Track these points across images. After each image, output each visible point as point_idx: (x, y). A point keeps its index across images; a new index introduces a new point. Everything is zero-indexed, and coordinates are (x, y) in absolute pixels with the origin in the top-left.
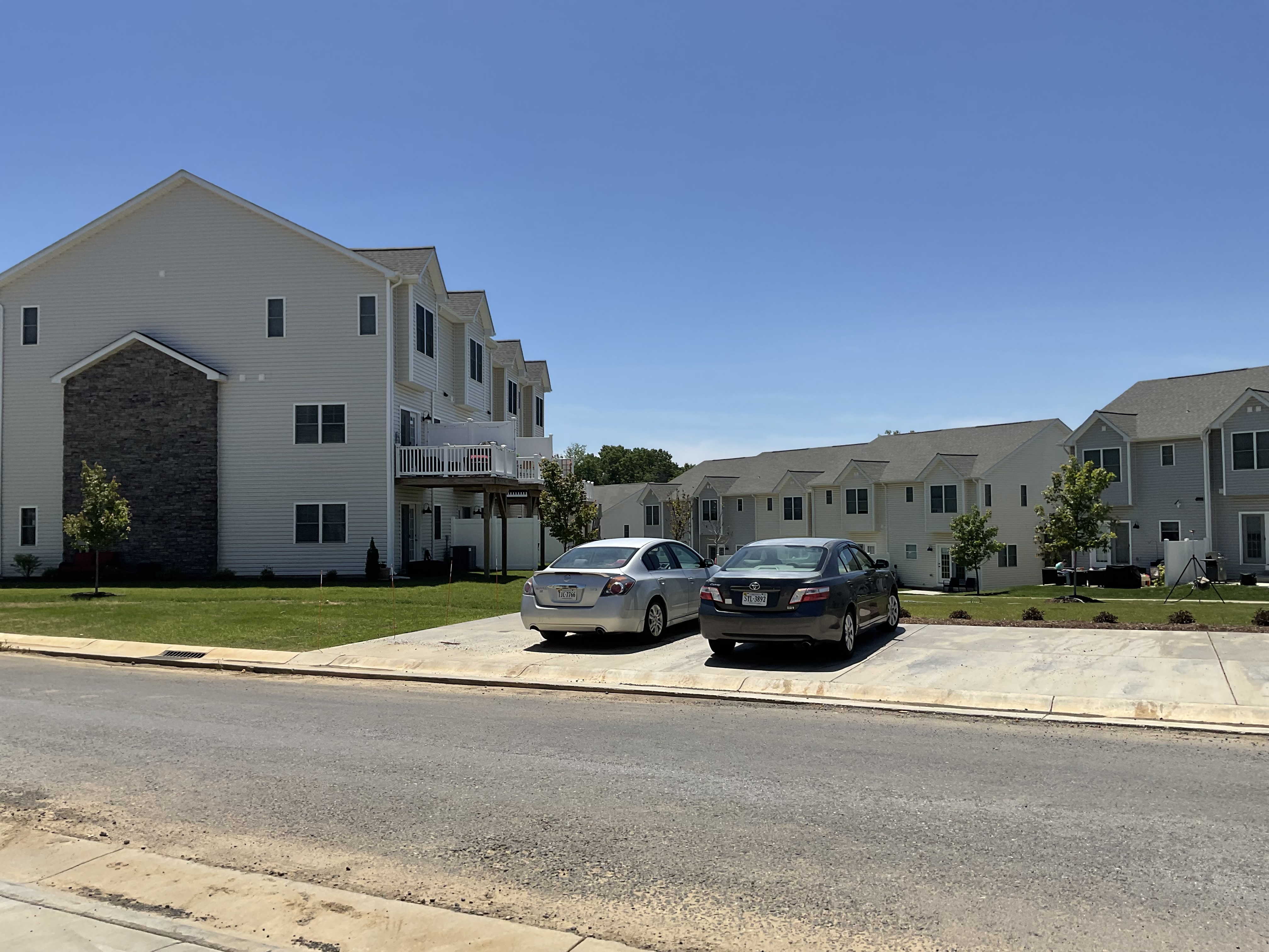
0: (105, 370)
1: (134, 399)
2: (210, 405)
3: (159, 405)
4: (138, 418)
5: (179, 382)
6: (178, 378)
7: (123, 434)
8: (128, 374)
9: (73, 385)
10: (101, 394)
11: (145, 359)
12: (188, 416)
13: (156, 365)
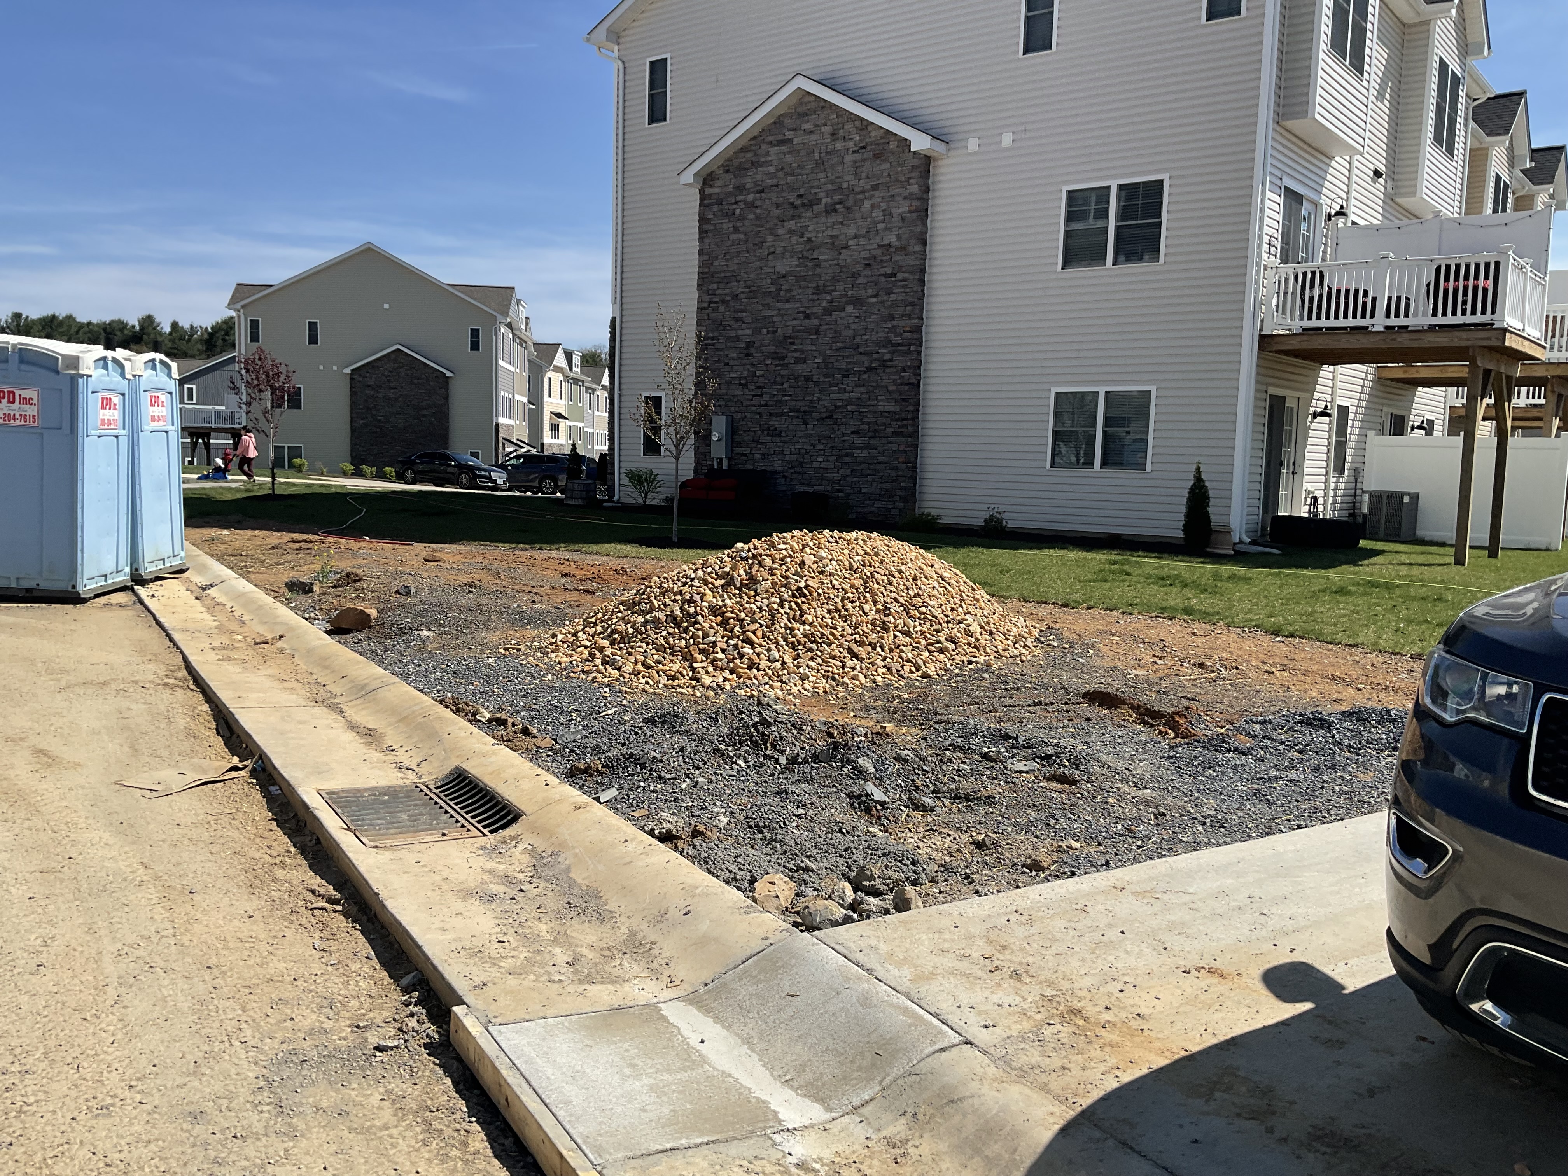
0: (756, 155)
1: (798, 202)
2: (915, 203)
3: (835, 211)
4: (802, 236)
5: (867, 163)
6: (866, 155)
7: (782, 266)
8: (789, 158)
9: (712, 186)
10: (750, 197)
11: (817, 126)
12: (881, 226)
13: (833, 134)
